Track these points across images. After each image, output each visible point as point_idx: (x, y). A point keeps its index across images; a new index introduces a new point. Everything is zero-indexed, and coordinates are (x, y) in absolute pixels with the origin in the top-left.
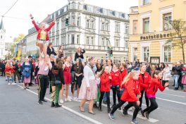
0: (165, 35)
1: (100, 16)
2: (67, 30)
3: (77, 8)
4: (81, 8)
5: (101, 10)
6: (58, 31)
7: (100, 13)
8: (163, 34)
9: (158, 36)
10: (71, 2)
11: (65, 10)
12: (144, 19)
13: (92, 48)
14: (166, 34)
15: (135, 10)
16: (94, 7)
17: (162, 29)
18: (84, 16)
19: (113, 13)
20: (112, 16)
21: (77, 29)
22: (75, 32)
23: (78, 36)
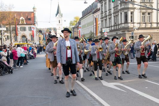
2: (119, 8)
6: (110, 10)
13: (149, 26)
21: (130, 6)
22: (128, 8)
23: (132, 13)
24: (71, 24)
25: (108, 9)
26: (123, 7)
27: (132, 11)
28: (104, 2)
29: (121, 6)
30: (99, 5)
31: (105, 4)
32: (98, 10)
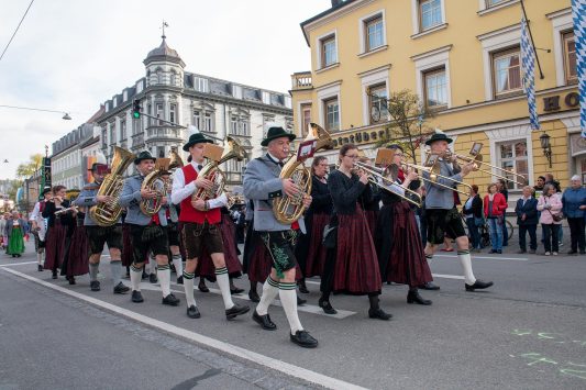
0: (374, 135)
1: (225, 102)
2: (146, 137)
3: (168, 83)
4: (180, 83)
5: (228, 87)
7: (224, 94)
8: (369, 132)
9: (358, 138)
10: (153, 68)
11: (140, 89)
12: (326, 101)
14: (377, 131)
15: (303, 81)
16: (212, 81)
17: (366, 122)
18: (188, 101)
19: (258, 94)
20: (255, 101)
21: (170, 134)
22: (166, 140)
24: (21, 170)
25: (118, 138)
26: (153, 136)
27: (174, 145)
28: (109, 124)
29: (150, 133)
30: (97, 131)
31: (113, 127)
32: (93, 141)
